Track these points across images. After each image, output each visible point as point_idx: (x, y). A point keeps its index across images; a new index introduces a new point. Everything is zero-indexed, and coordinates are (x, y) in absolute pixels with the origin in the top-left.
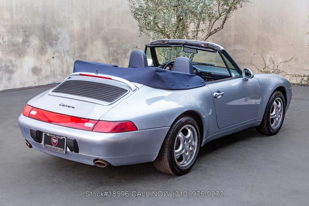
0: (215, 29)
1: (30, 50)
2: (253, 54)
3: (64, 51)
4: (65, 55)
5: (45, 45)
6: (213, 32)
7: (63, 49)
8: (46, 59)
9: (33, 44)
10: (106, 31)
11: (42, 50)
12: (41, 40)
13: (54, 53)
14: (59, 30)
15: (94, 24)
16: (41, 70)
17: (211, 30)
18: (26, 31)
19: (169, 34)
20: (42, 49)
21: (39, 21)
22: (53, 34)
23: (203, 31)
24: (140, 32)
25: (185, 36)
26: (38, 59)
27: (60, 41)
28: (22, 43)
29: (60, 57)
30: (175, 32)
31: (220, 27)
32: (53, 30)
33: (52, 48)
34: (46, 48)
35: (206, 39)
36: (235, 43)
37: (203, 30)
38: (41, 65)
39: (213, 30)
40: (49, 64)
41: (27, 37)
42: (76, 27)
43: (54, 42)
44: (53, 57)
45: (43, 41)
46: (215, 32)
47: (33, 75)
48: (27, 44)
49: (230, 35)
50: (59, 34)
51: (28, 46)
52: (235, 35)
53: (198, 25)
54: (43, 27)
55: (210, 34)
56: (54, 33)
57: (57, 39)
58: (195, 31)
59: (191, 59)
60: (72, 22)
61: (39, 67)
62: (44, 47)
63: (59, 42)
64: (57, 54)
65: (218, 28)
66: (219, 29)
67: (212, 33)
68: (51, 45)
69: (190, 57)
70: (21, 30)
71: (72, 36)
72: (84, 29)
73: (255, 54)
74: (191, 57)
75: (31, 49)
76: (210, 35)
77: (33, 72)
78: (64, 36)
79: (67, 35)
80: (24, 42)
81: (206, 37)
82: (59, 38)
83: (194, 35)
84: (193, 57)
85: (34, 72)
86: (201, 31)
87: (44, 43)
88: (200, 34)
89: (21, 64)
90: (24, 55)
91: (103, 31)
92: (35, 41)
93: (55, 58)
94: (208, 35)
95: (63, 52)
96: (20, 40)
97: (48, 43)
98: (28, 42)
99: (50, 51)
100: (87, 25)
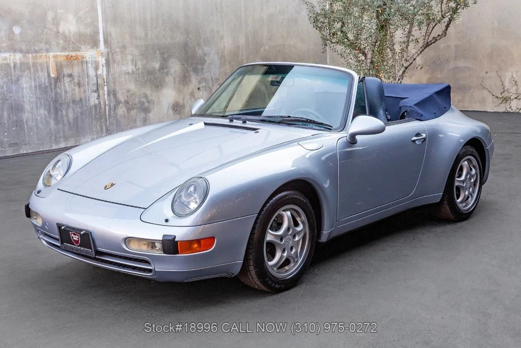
0: (433, 38)
1: (169, 79)
2: (485, 72)
3: (212, 79)
4: (213, 85)
5: (187, 71)
6: (431, 41)
7: (211, 77)
8: (190, 91)
9: (172, 71)
10: (267, 47)
11: (184, 79)
12: (183, 65)
13: (200, 83)
14: (206, 49)
15: (250, 39)
16: (183, 106)
17: (428, 39)
18: (163, 53)
19: (365, 48)
20: (185, 77)
21: (180, 38)
22: (198, 55)
23: (418, 41)
24: (324, 46)
25: (389, 49)
26: (179, 91)
27: (207, 64)
28: (159, 70)
29: (207, 88)
30: (374, 44)
31: (442, 35)
32: (197, 49)
33: (197, 75)
34: (189, 76)
35: (421, 52)
36: (456, 58)
37: (416, 39)
38: (184, 99)
39: (431, 38)
40: (194, 97)
41: (165, 61)
42: (227, 44)
43: (200, 67)
44: (198, 89)
45: (186, 65)
46: (434, 41)
47: (174, 114)
48: (166, 71)
49: (449, 47)
50: (205, 55)
51: (167, 74)
52: (456, 46)
53: (410, 32)
54: (185, 46)
55: (427, 45)
56: (200, 54)
57: (203, 62)
58: (404, 42)
59: (400, 81)
60: (222, 38)
61: (181, 102)
62: (187, 74)
63: (206, 67)
64: (204, 84)
65: (439, 35)
66: (440, 37)
67: (430, 43)
68: (196, 71)
69: (397, 79)
70: (158, 52)
71: (222, 58)
72: (238, 47)
73: (487, 72)
74: (399, 79)
75: (170, 77)
76: (426, 47)
77: (174, 109)
78: (213, 58)
79: (216, 56)
80: (162, 68)
81: (421, 50)
82: (206, 61)
83: (402, 47)
84: (402, 79)
85: (176, 109)
86: (414, 42)
87: (186, 69)
88: (411, 45)
89: (159, 98)
90: (161, 86)
91: (262, 49)
92: (175, 67)
93: (201, 89)
94: (425, 46)
95: (211, 81)
96: (157, 65)
97: (192, 69)
98: (167, 68)
99: (194, 79)
100: (242, 40)
